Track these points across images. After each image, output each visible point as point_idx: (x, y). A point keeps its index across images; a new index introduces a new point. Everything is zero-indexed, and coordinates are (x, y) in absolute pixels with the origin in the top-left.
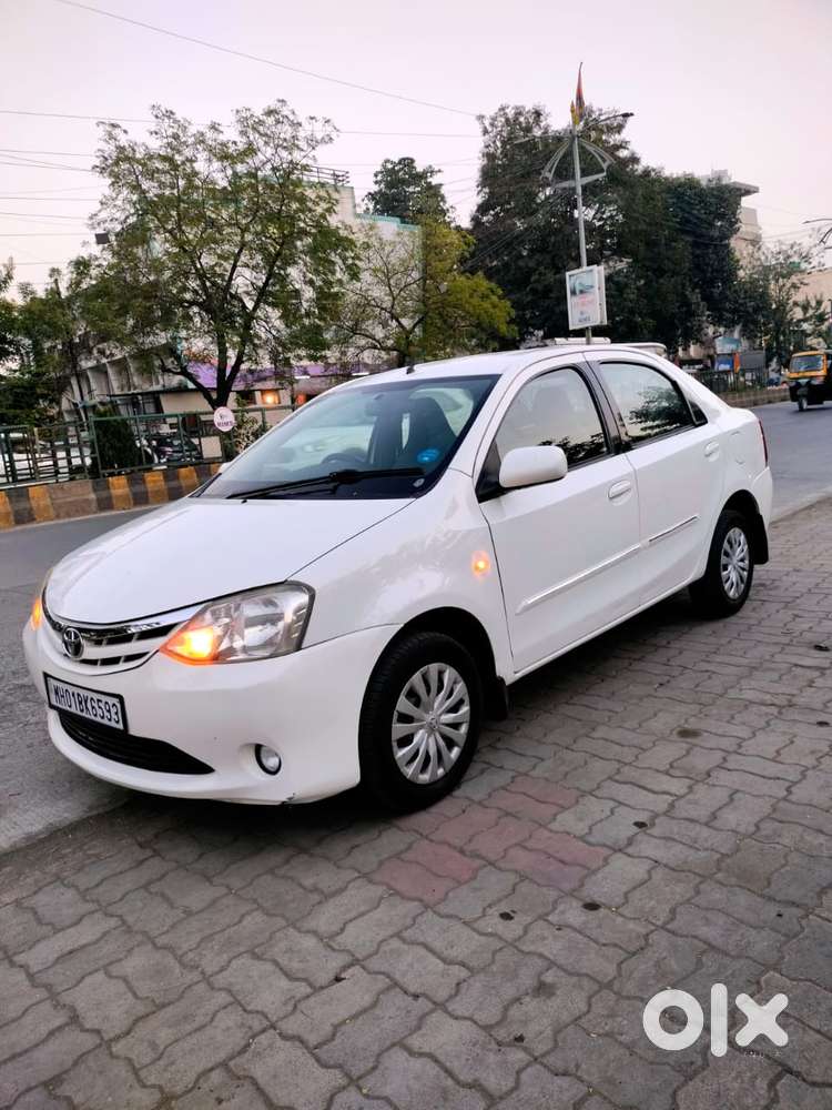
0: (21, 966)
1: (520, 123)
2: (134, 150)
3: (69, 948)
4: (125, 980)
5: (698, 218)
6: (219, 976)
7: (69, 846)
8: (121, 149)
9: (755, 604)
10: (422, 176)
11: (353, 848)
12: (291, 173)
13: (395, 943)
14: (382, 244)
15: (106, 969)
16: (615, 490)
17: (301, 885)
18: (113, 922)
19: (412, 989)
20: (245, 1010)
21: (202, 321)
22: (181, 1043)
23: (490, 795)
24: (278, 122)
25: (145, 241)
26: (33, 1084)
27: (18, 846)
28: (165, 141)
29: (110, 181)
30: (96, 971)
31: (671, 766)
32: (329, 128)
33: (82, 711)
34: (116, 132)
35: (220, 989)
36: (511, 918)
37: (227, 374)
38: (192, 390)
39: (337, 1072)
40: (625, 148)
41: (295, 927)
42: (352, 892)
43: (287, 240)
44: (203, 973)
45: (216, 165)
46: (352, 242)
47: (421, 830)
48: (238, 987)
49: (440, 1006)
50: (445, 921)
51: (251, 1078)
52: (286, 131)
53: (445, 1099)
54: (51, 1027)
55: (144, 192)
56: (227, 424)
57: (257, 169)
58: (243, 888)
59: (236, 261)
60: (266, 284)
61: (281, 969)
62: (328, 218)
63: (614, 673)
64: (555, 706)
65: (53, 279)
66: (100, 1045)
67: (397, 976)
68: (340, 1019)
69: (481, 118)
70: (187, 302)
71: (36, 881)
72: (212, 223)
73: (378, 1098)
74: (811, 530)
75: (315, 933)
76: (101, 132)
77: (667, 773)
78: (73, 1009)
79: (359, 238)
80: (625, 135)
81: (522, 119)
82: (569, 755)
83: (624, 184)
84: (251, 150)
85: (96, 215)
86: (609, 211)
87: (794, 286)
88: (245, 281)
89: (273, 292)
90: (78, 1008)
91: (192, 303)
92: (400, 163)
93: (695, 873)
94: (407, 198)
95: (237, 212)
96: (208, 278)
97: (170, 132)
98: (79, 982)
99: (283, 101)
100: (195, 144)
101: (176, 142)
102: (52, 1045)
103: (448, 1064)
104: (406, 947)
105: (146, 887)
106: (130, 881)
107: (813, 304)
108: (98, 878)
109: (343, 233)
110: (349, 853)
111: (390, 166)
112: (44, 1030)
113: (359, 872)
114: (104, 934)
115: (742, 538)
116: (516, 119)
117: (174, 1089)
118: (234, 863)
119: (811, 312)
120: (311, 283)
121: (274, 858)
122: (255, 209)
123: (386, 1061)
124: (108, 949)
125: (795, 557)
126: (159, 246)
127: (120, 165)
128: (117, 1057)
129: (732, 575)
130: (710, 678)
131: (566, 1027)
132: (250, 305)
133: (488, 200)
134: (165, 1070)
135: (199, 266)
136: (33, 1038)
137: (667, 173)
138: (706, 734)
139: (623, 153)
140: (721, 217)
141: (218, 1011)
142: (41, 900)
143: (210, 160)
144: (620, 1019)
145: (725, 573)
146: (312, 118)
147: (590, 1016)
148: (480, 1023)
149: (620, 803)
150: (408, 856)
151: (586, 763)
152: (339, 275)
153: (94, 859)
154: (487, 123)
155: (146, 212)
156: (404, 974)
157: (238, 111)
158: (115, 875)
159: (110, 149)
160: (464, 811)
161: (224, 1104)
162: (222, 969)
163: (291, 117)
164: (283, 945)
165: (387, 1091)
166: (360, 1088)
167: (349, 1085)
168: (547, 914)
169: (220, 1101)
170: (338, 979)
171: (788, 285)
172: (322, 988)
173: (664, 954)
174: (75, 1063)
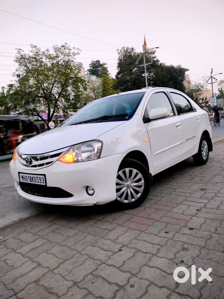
0: (19, 253)
1: (128, 52)
2: (25, 56)
3: (33, 247)
4: (53, 254)
5: (175, 76)
6: (83, 251)
7: (27, 223)
8: (22, 56)
9: (210, 162)
10: (102, 65)
11: (114, 219)
12: (68, 62)
13: (135, 241)
14: (93, 82)
15: (46, 252)
16: (177, 124)
17: (102, 228)
18: (45, 240)
19: (145, 251)
20: (94, 259)
21: (43, 102)
22: (76, 269)
23: (151, 205)
24: (65, 49)
25: (28, 80)
26: (30, 282)
27: (11, 224)
28: (34, 53)
29: (19, 64)
30: (43, 252)
31: (201, 197)
32: (78, 51)
33: (31, 182)
34: (20, 51)
35: (84, 255)
36: (168, 233)
37: (51, 116)
38: (40, 120)
39: (128, 273)
40: (155, 58)
41: (103, 238)
42: (118, 229)
43: (67, 80)
44: (77, 251)
45: (48, 60)
46: (85, 81)
47: (134, 214)
48: (89, 254)
49: (155, 255)
50: (149, 235)
51: (101, 276)
52: (67, 51)
53: (165, 278)
54: (32, 267)
55: (28, 67)
56: (52, 126)
57: (59, 61)
58: (84, 230)
59: (53, 86)
60: (61, 92)
61: (102, 249)
62: (79, 74)
63: (176, 178)
64: (162, 186)
65: (2, 90)
66: (50, 271)
67: (138, 248)
68: (125, 260)
69: (118, 50)
70: (39, 96)
71: (19, 232)
72: (46, 76)
73: (144, 279)
74: (218, 147)
75: (109, 239)
76: (16, 51)
77: (201, 198)
78: (38, 262)
79: (86, 80)
80: (155, 55)
81: (128, 50)
82: (171, 196)
83: (155, 67)
84: (57, 57)
85: (15, 73)
86: (152, 74)
87: (200, 94)
88: (55, 91)
89: (63, 94)
90: (40, 262)
91: (41, 97)
92: (96, 62)
93: (218, 220)
94: (98, 71)
95: (53, 73)
96: (45, 90)
97: (36, 51)
98: (39, 255)
99: (66, 43)
100: (42, 54)
101: (37, 54)
102: (34, 272)
103: (162, 269)
104: (139, 241)
105: (53, 231)
106: (48, 230)
107: (205, 99)
108: (38, 230)
109: (82, 78)
110: (114, 220)
111: (93, 62)
112: (30, 268)
113: (118, 224)
114: (43, 243)
115: (206, 143)
116: (127, 51)
117: (77, 281)
118: (79, 224)
119: (204, 101)
120: (74, 91)
121: (91, 222)
122: (58, 72)
123: (142, 269)
124: (46, 247)
125: (216, 152)
126: (32, 82)
127: (22, 60)
128: (56, 274)
129: (204, 153)
130: (204, 178)
131: (195, 258)
132: (57, 97)
133: (120, 71)
134: (72, 276)
135: (43, 87)
136: (28, 270)
137: (166, 65)
138: (208, 190)
139: (155, 59)
140: (181, 76)
141: (85, 260)
142: (21, 236)
143: (46, 59)
144: (211, 255)
145: (202, 153)
146: (74, 48)
147: (201, 255)
148: (169, 258)
149: (190, 206)
150: (131, 220)
151: (176, 197)
152: (81, 89)
153: (35, 226)
154: (119, 51)
155: (28, 72)
156: (141, 248)
157: (54, 46)
158: (43, 229)
159: (19, 56)
160: (145, 209)
161: (94, 284)
162: (83, 250)
163: (69, 48)
164: (100, 243)
165: (146, 277)
166: (137, 277)
167: (133, 276)
168: (179, 231)
169: (93, 283)
170: (120, 250)
171: (198, 94)
172: (116, 253)
173: (218, 239)
174: (43, 276)
